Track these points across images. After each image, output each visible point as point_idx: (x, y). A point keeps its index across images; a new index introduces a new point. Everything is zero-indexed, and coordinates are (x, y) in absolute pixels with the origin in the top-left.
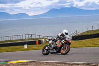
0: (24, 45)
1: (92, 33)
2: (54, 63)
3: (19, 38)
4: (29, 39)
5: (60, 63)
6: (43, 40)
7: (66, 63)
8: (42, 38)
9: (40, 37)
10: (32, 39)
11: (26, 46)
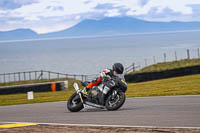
0: (26, 92)
1: (164, 69)
2: (86, 127)
3: (17, 80)
4: (37, 81)
5: (98, 128)
6: (66, 82)
7: (111, 128)
8: (64, 79)
9: (60, 76)
10: (42, 80)
11: (30, 95)
